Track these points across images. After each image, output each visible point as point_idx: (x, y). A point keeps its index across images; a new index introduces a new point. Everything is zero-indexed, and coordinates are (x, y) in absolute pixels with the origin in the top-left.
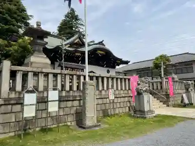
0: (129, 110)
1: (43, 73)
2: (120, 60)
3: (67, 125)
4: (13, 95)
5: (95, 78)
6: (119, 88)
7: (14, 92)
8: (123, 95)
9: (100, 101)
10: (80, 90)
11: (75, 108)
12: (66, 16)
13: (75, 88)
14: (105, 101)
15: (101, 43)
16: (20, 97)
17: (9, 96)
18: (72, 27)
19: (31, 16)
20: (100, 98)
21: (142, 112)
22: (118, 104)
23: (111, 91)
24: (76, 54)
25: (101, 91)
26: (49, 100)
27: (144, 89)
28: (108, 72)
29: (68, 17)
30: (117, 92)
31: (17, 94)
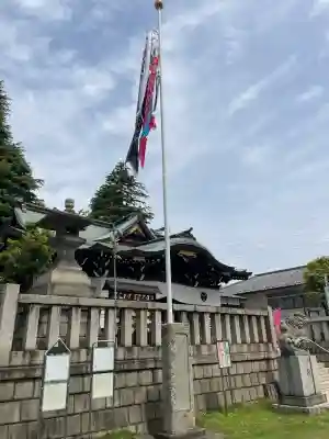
0: (266, 394)
1: (80, 306)
2: (231, 269)
3: (127, 433)
4: (18, 360)
5: (184, 316)
6: (239, 340)
7: (20, 353)
8: (250, 357)
9: (199, 372)
10: (154, 345)
11: (144, 389)
12: (110, 179)
13: (144, 341)
14: (209, 371)
15: (187, 234)
16: (34, 363)
17: (10, 360)
18: (122, 200)
19: (39, 181)
20: (198, 365)
21: (298, 398)
22: (239, 378)
23: (222, 347)
24: (135, 259)
25: (198, 347)
26: (94, 370)
27: (297, 341)
28: (204, 297)
29: (113, 180)
30: (235, 349)
31: (28, 355)
